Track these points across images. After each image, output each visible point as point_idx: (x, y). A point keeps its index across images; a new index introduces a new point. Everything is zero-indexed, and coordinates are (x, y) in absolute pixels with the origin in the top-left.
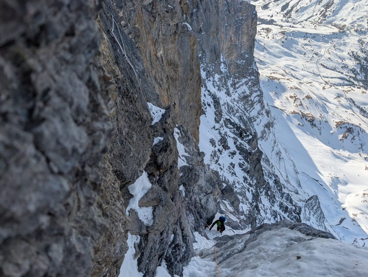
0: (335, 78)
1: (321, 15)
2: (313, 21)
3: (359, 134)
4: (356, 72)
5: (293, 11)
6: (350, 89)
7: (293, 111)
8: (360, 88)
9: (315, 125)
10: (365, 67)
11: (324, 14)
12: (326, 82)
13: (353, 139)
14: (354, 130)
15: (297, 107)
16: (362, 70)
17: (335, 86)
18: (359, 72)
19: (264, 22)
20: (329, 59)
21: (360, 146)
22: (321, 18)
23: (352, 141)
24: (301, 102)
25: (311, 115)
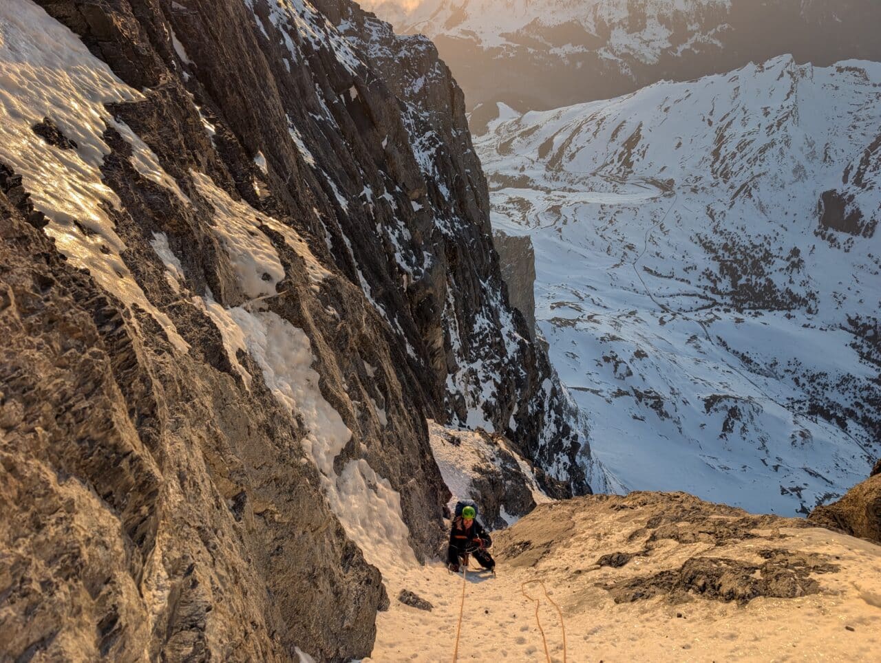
0: (678, 295)
1: (620, 163)
2: (607, 175)
3: (752, 418)
4: (713, 278)
5: (564, 157)
6: (711, 316)
7: (616, 391)
8: (729, 311)
9: (666, 415)
10: (729, 263)
11: (627, 158)
12: (662, 306)
13: (744, 430)
14: (742, 412)
15: (624, 379)
16: (725, 272)
17: (683, 313)
18: (719, 276)
19: (507, 182)
20: (658, 254)
21: (760, 444)
22: (622, 168)
23: (744, 435)
24: (628, 368)
25: (653, 394)
